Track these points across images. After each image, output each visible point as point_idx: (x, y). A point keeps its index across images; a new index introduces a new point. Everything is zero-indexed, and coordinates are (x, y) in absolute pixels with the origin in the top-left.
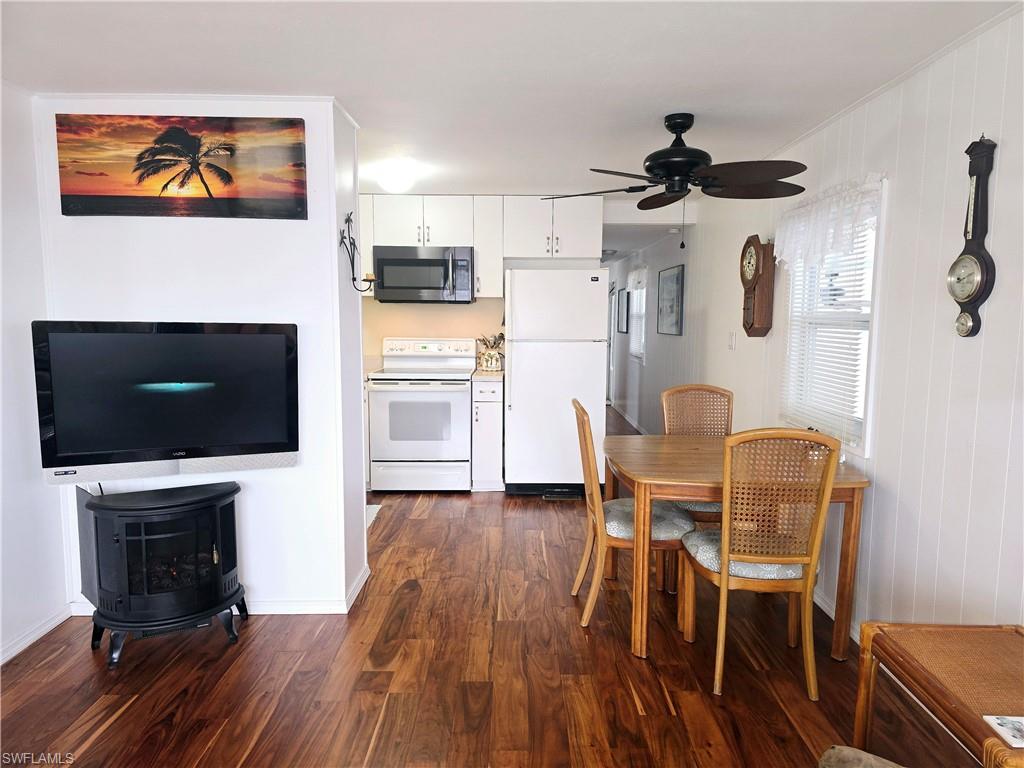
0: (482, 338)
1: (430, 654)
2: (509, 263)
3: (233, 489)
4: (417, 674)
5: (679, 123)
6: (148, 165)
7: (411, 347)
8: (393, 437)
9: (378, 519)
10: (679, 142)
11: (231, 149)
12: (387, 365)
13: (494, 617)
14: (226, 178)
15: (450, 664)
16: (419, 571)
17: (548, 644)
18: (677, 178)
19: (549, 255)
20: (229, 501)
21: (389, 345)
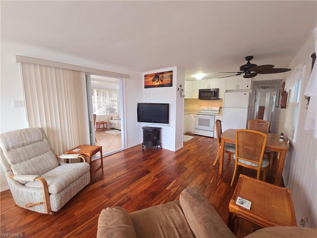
0: (220, 107)
1: (182, 161)
2: (227, 91)
3: (160, 128)
4: (177, 163)
5: (249, 58)
6: (153, 81)
7: (206, 108)
8: (199, 125)
9: (192, 139)
10: (249, 63)
11: (163, 77)
12: (201, 111)
13: (198, 159)
14: (162, 81)
15: (184, 163)
16: (191, 149)
17: (203, 166)
18: (247, 71)
19: (237, 89)
20: (159, 130)
21: (202, 108)
